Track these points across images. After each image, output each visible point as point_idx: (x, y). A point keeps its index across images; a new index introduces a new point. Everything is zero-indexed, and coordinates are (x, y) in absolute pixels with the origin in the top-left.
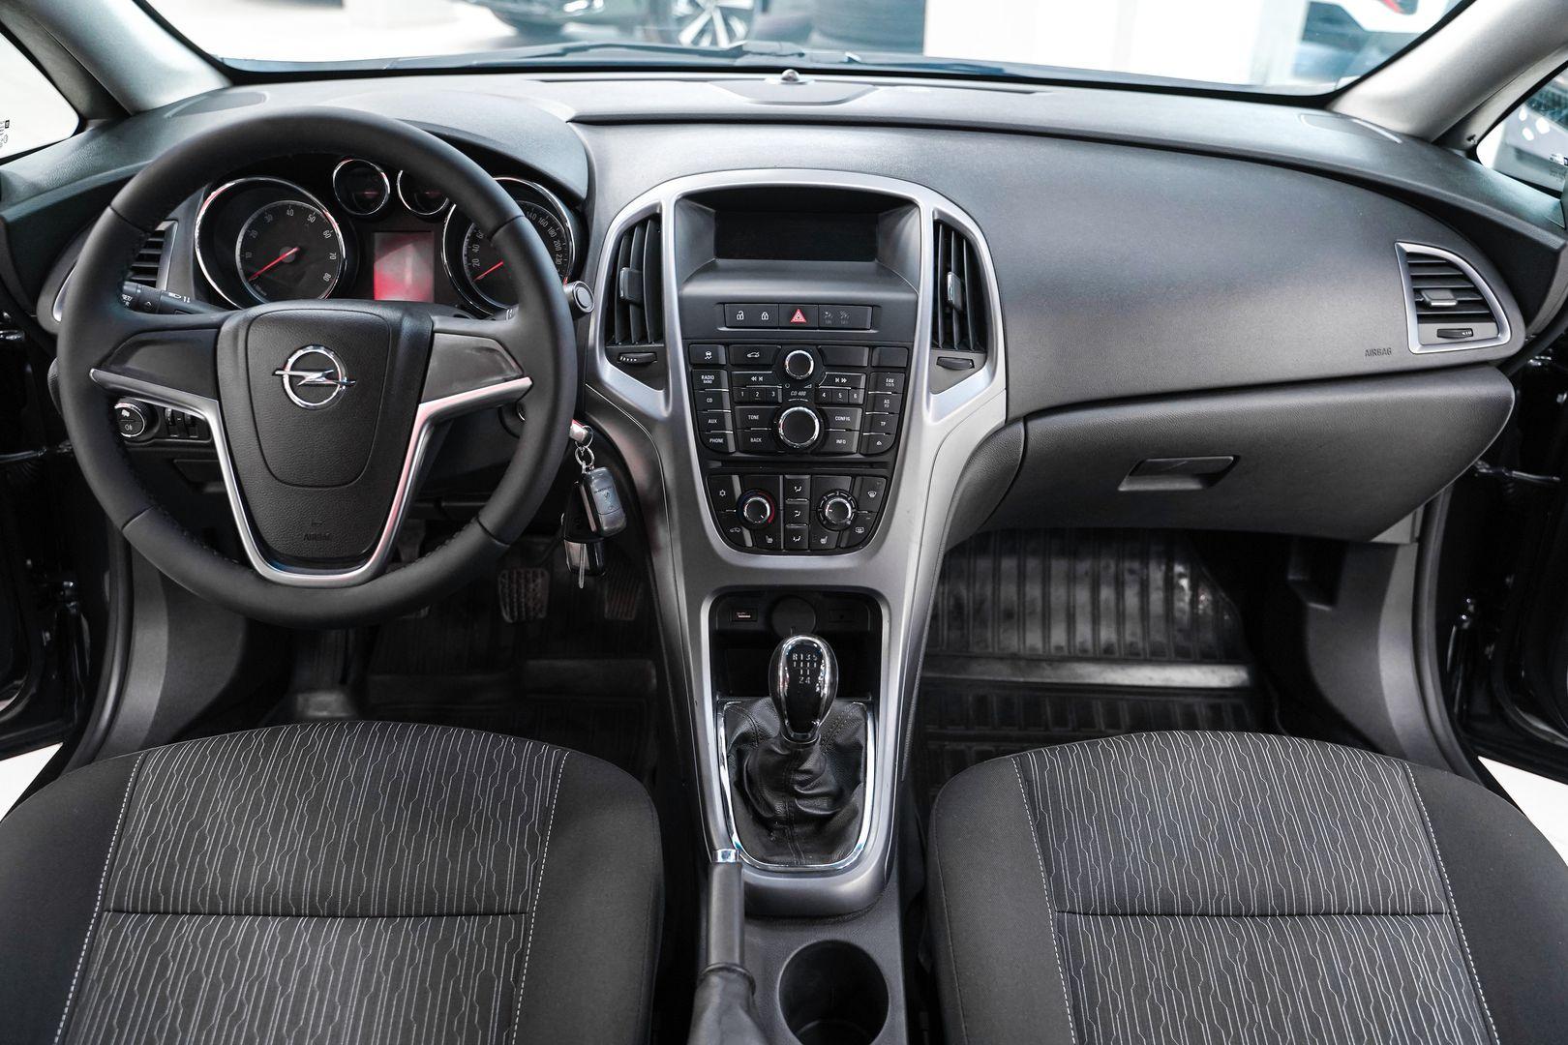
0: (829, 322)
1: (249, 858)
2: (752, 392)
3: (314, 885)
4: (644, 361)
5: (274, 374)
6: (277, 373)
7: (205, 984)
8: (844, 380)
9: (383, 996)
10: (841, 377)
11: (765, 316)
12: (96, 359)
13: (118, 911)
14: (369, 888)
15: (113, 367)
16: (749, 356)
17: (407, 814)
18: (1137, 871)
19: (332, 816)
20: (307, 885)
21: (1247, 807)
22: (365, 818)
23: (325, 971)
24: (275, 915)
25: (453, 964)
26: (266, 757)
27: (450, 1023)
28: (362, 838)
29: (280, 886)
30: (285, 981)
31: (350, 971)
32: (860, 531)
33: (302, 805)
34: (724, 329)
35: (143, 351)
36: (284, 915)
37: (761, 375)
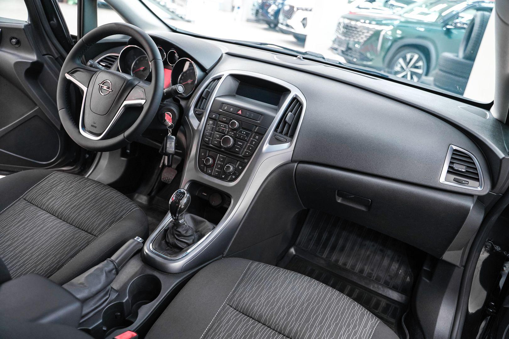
0: (248, 116)
1: (54, 200)
2: (220, 129)
3: (61, 210)
4: (199, 113)
6: (100, 85)
7: (25, 220)
8: (245, 133)
9: (53, 238)
10: (244, 132)
11: (232, 109)
12: (68, 71)
13: (25, 199)
14: (71, 216)
15: (70, 74)
16: (223, 119)
17: (92, 205)
18: (257, 305)
19: (77, 198)
20: (60, 209)
21: (308, 305)
22: (83, 201)
23: (48, 228)
24: (50, 213)
25: (73, 238)
26: (76, 182)
27: (61, 250)
28: (78, 206)
29: (55, 208)
30: (39, 226)
31: (52, 230)
32: (234, 177)
33: (74, 194)
34: (221, 110)
35: (78, 73)
36: (52, 214)
37: (224, 125)
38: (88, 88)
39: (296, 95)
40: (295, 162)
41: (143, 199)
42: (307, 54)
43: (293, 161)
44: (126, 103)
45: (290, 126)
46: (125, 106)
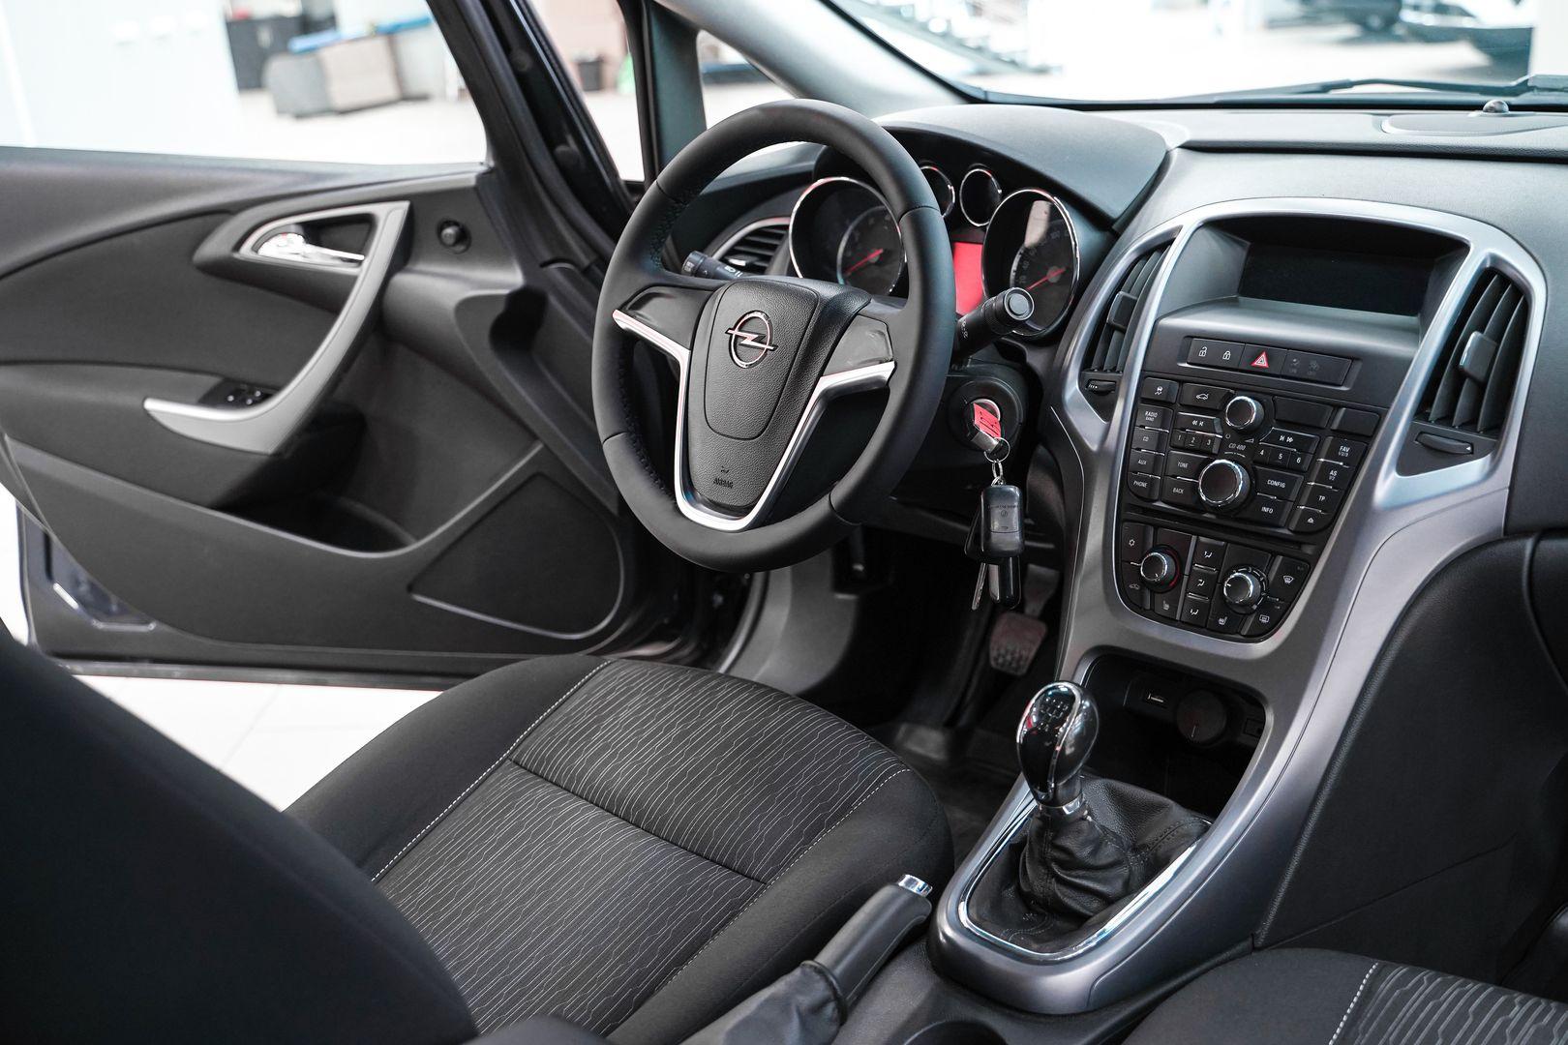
0: (1295, 371)
1: (612, 756)
2: (1187, 437)
3: (637, 794)
4: (1103, 389)
5: (726, 333)
6: (730, 331)
7: (520, 834)
8: (1290, 440)
9: (616, 895)
10: (1287, 435)
11: (1227, 355)
12: (620, 302)
13: (516, 763)
14: (671, 812)
15: (630, 312)
16: (1198, 397)
17: (739, 768)
19: (688, 747)
20: (633, 792)
22: (709, 758)
23: (596, 858)
24: (602, 808)
25: (679, 896)
26: (681, 689)
27: (644, 937)
28: (692, 774)
29: (615, 786)
30: (564, 855)
31: (611, 866)
32: (1264, 620)
33: (676, 732)
34: (1186, 365)
35: (655, 302)
36: (608, 811)
37: (1202, 419)
38: (691, 349)
39: (1495, 259)
40: (1523, 533)
41: (929, 742)
42: (1531, 89)
43: (1512, 530)
44: (826, 383)
45: (1481, 386)
46: (825, 394)
